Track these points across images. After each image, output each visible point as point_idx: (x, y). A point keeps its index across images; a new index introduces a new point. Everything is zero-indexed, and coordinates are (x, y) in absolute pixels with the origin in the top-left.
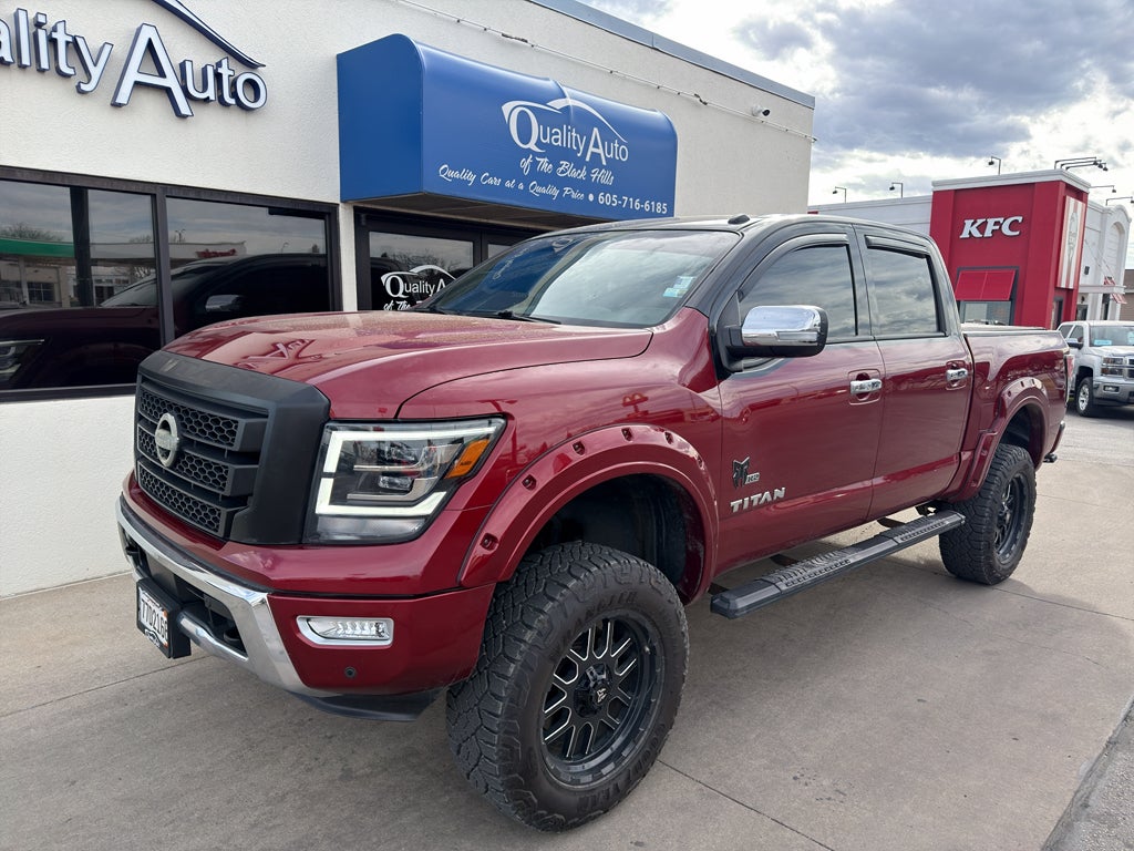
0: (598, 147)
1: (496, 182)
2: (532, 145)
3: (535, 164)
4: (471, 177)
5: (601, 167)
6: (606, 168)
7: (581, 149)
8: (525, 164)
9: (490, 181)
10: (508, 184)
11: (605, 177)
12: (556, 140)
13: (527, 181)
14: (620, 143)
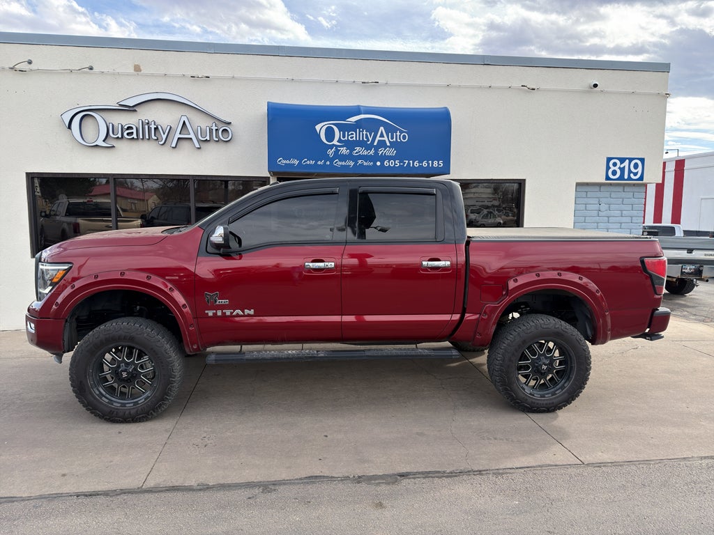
0: (384, 137)
1: (312, 162)
2: (335, 142)
3: (337, 151)
4: (296, 162)
5: (386, 147)
6: (389, 147)
7: (370, 139)
8: (331, 152)
9: (308, 162)
10: (319, 163)
11: (391, 152)
12: (352, 138)
13: (332, 160)
14: (401, 132)
